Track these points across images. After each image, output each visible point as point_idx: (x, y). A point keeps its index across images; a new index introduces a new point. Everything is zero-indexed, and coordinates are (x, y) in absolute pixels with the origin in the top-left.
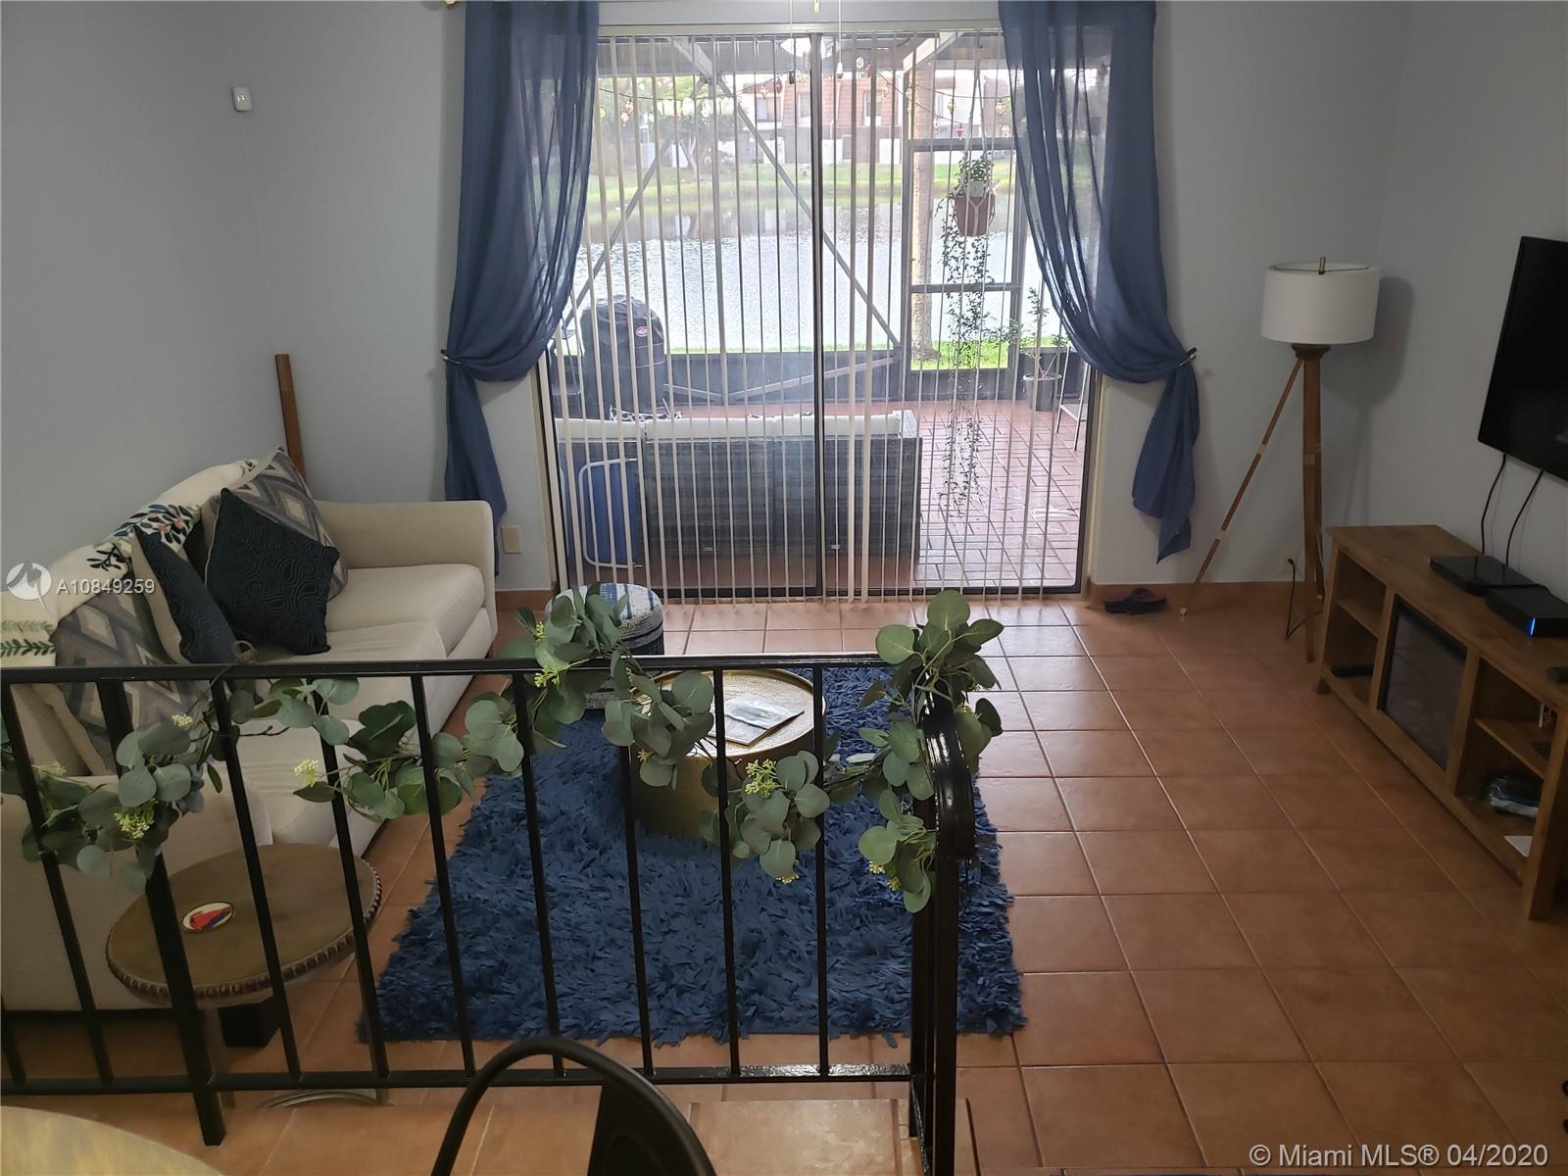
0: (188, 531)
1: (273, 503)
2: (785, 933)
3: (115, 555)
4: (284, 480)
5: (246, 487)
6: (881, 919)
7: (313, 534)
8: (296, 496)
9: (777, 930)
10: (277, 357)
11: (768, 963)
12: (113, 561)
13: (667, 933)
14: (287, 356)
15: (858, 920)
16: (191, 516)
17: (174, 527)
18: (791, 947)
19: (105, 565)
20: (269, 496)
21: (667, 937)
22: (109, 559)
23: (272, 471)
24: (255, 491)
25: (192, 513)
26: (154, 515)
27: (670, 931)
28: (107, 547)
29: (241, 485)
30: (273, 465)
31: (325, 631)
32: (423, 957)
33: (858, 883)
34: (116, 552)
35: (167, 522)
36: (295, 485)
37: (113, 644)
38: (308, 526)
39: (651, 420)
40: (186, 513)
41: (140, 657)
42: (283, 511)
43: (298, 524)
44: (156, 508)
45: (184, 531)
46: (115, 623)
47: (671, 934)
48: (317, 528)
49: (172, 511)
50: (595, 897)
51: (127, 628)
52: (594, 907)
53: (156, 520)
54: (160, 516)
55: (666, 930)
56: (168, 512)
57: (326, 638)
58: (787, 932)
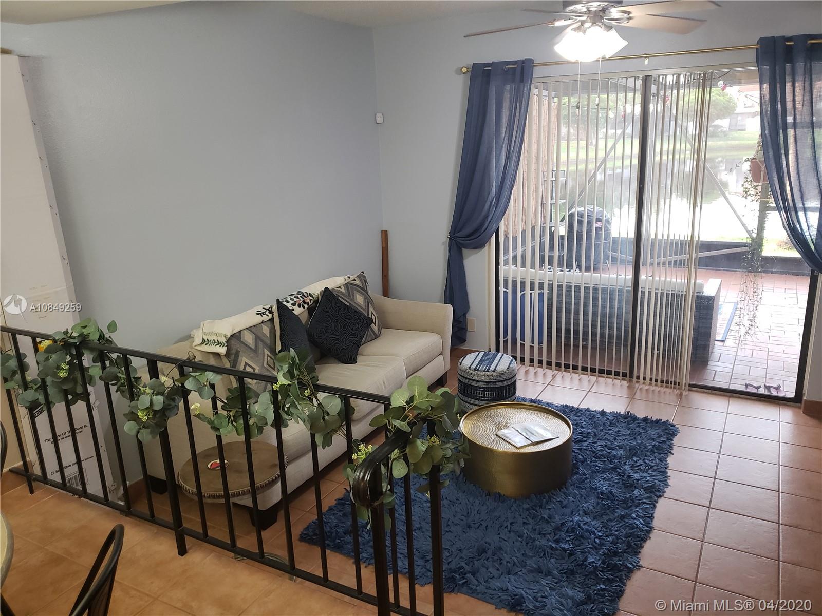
0: (310, 304)
1: (350, 296)
2: (502, 549)
3: (269, 310)
4: (358, 286)
5: (340, 288)
6: (555, 556)
7: (365, 311)
8: (361, 293)
9: (499, 546)
10: (382, 231)
11: (485, 561)
12: (267, 313)
13: (447, 532)
14: (387, 231)
15: (543, 553)
16: (313, 298)
17: (304, 302)
18: (501, 556)
19: (262, 314)
20: (349, 292)
21: (447, 533)
22: (266, 312)
23: (354, 282)
24: (343, 290)
25: (314, 296)
26: (297, 296)
27: (450, 531)
28: (267, 307)
29: (338, 286)
30: (356, 279)
31: (357, 355)
32: (340, 511)
33: (555, 535)
34: (270, 309)
35: (301, 299)
36: (362, 289)
37: (253, 347)
38: (364, 308)
39: (562, 272)
40: (312, 296)
41: (264, 353)
42: (353, 300)
43: (359, 306)
44: (299, 292)
45: (308, 304)
46: (257, 338)
47: (450, 533)
48: (368, 309)
49: (305, 294)
50: (425, 505)
51: (262, 341)
52: (422, 510)
53: (297, 297)
54: (299, 296)
55: (448, 530)
56: (303, 295)
57: (356, 358)
58: (503, 548)
